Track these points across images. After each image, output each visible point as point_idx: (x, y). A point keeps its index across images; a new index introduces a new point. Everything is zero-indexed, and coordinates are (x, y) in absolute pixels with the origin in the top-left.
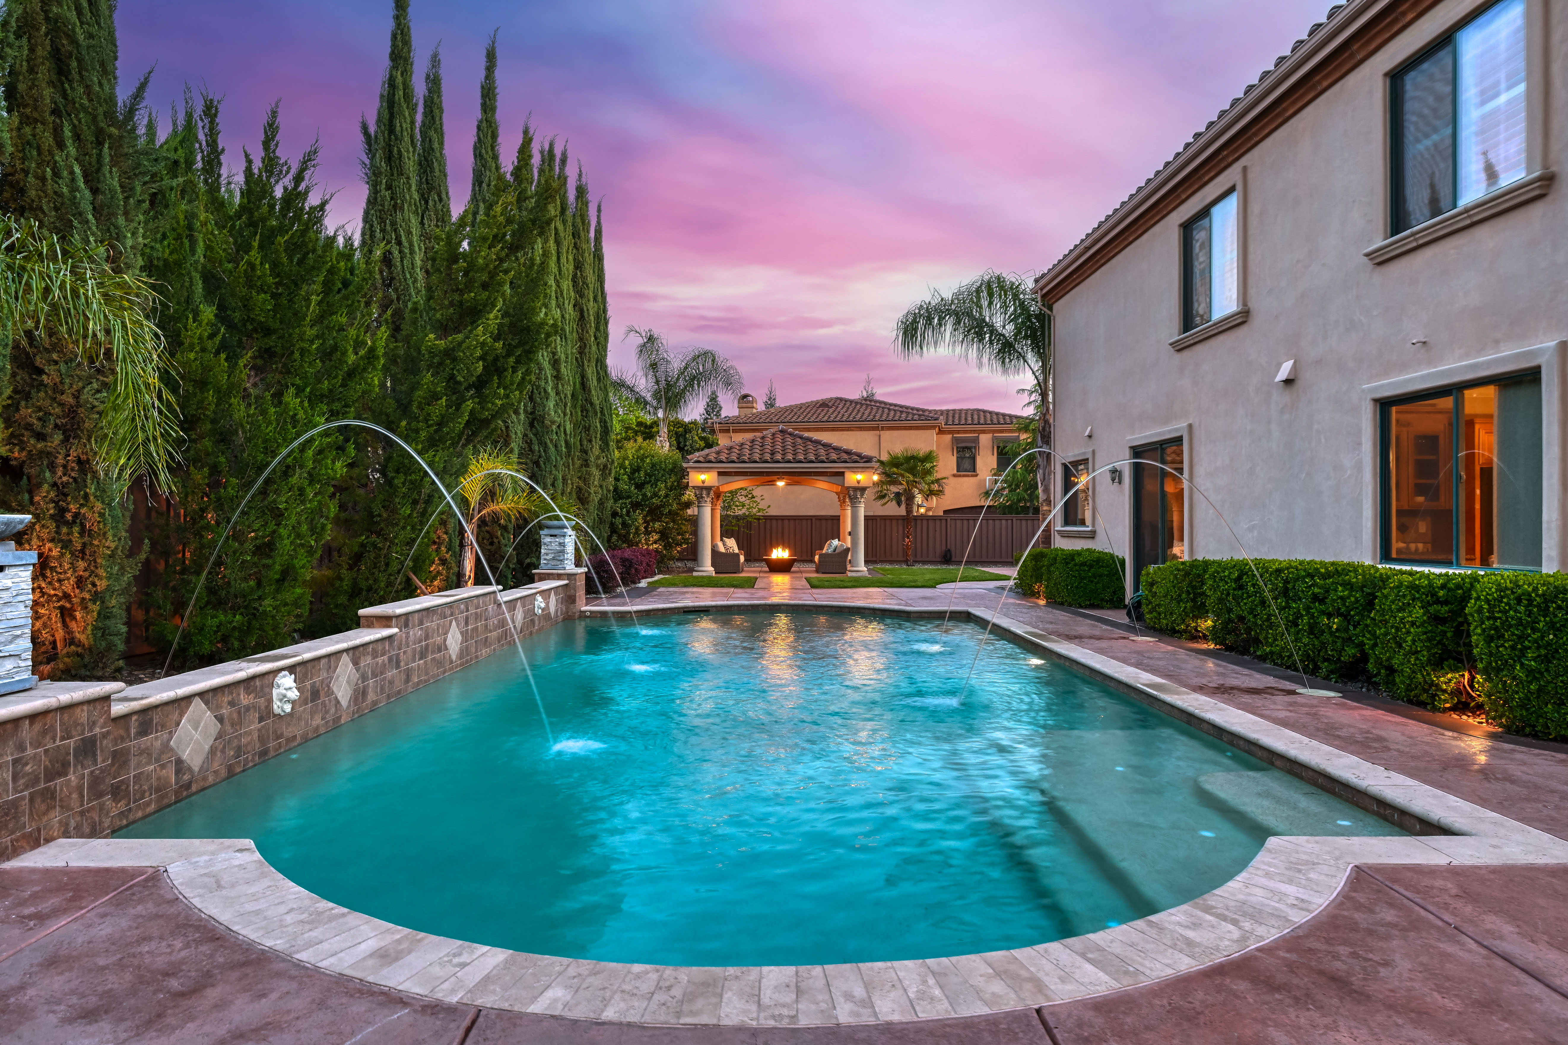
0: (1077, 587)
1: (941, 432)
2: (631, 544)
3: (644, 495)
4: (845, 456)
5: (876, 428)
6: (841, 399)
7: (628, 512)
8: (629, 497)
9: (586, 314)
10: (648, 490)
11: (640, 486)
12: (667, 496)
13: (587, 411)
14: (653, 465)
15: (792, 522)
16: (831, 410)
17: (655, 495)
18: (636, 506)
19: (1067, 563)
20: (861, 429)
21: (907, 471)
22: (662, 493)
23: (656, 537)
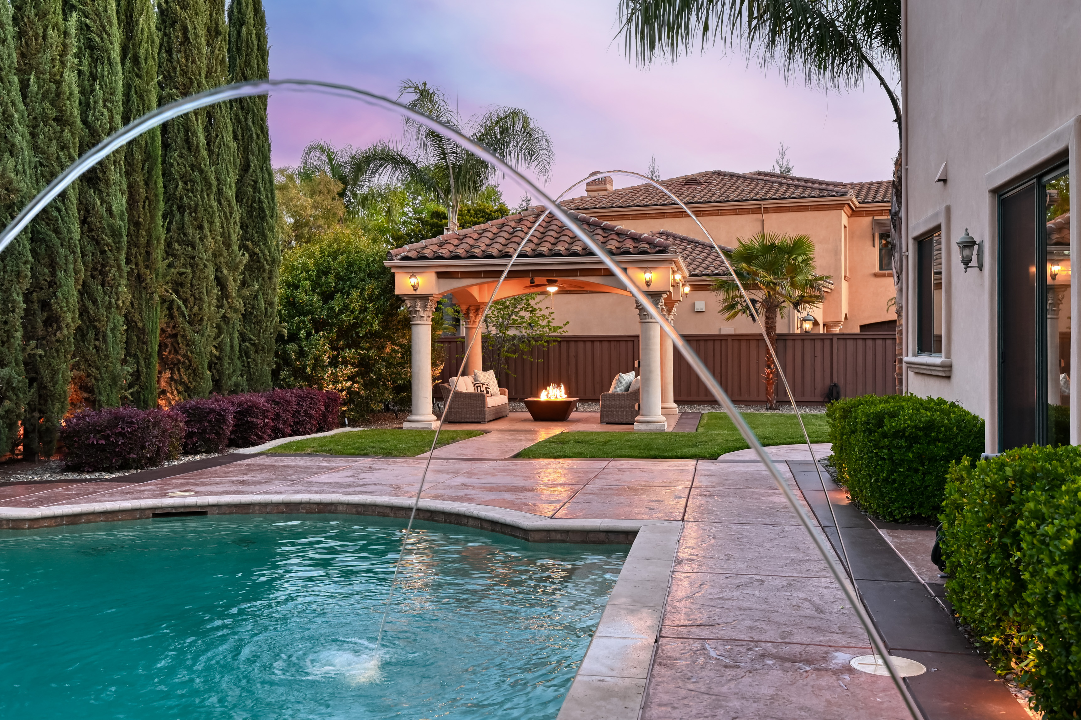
0: (886, 480)
1: (854, 213)
2: (310, 380)
3: (331, 309)
4: (630, 245)
5: (756, 211)
6: (719, 173)
7: (309, 334)
8: (311, 312)
9: (190, 34)
10: (336, 304)
11: (327, 297)
12: (364, 310)
13: (193, 182)
14: (350, 265)
15: (605, 345)
16: (699, 188)
17: (346, 308)
18: (319, 325)
19: (871, 432)
20: (736, 212)
21: (763, 267)
22: (355, 306)
23: (349, 370)
